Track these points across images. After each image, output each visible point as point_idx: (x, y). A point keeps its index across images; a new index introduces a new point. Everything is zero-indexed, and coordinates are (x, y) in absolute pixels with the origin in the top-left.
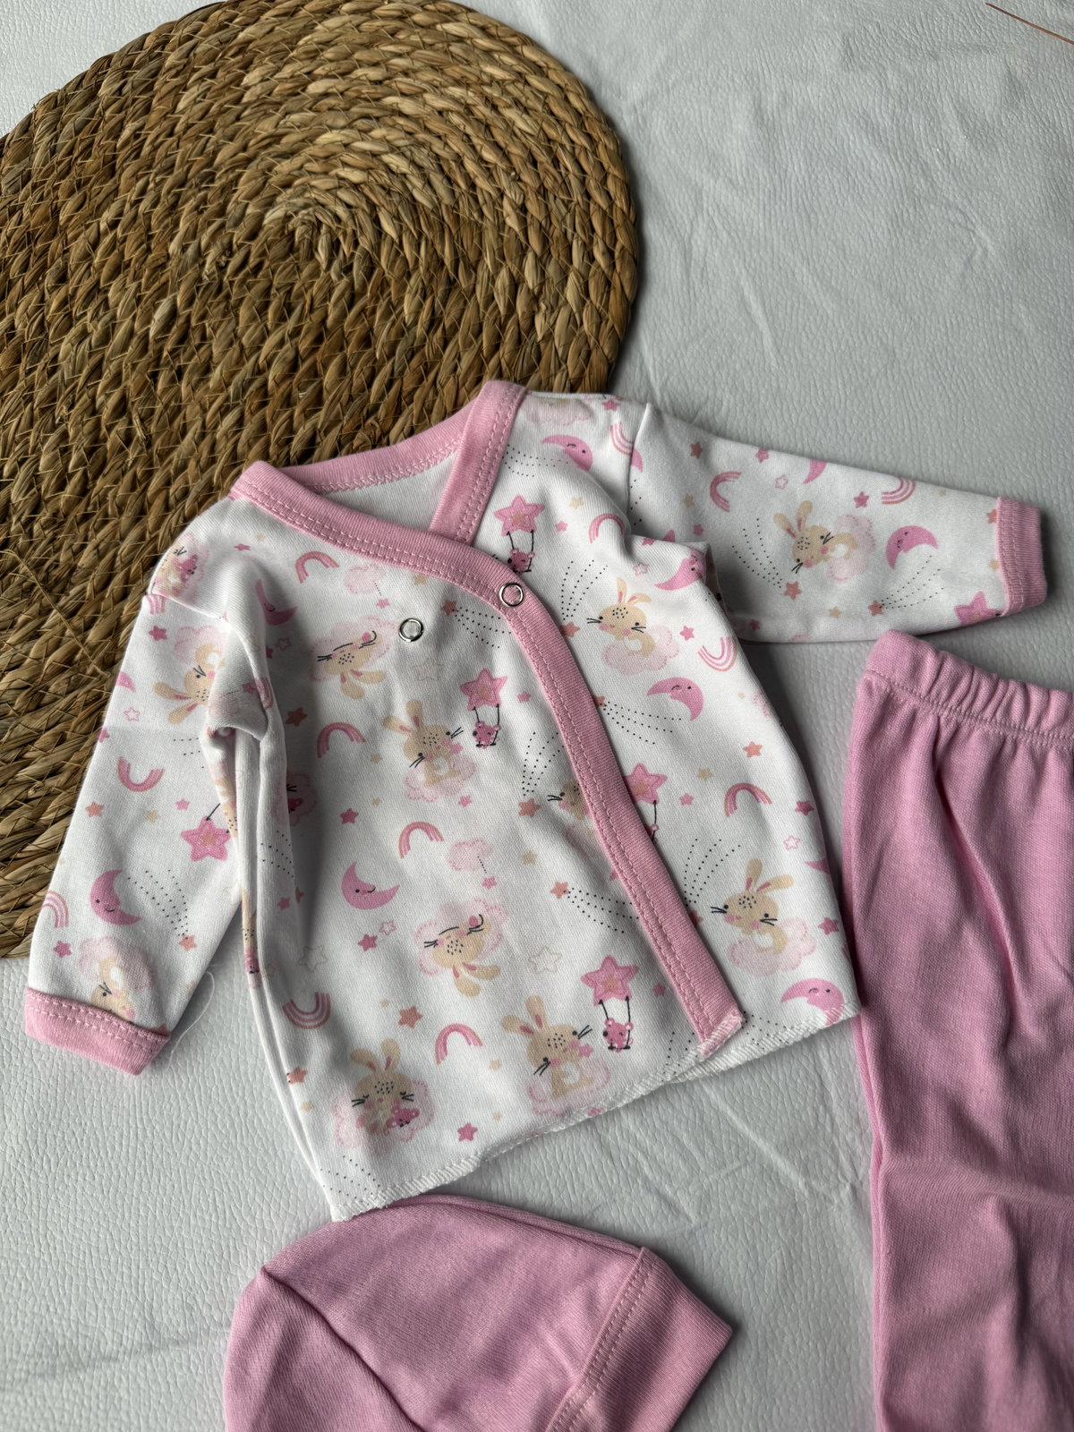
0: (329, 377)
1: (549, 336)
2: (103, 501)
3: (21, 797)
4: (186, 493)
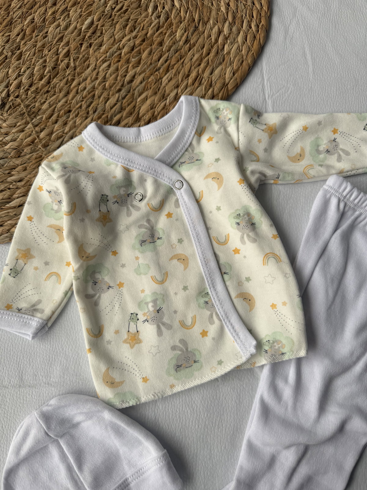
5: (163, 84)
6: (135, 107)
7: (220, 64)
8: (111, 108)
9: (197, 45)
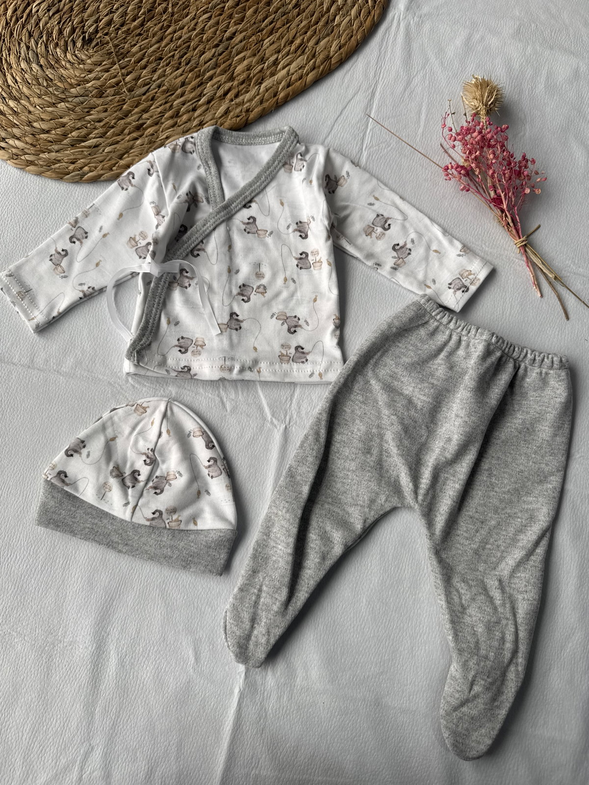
0: (249, 12)
1: (339, 25)
2: (148, 31)
3: (85, 125)
4: (180, 37)
5: (264, 47)
6: (230, 65)
7: (328, 35)
8: (205, 63)
9: (307, 11)
